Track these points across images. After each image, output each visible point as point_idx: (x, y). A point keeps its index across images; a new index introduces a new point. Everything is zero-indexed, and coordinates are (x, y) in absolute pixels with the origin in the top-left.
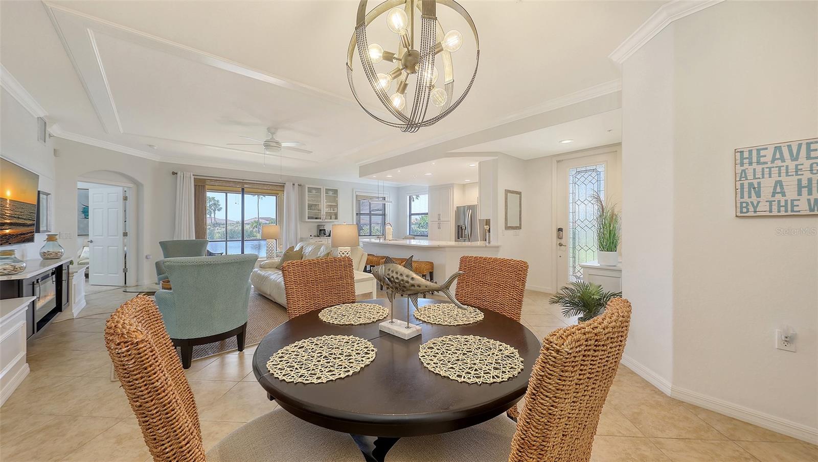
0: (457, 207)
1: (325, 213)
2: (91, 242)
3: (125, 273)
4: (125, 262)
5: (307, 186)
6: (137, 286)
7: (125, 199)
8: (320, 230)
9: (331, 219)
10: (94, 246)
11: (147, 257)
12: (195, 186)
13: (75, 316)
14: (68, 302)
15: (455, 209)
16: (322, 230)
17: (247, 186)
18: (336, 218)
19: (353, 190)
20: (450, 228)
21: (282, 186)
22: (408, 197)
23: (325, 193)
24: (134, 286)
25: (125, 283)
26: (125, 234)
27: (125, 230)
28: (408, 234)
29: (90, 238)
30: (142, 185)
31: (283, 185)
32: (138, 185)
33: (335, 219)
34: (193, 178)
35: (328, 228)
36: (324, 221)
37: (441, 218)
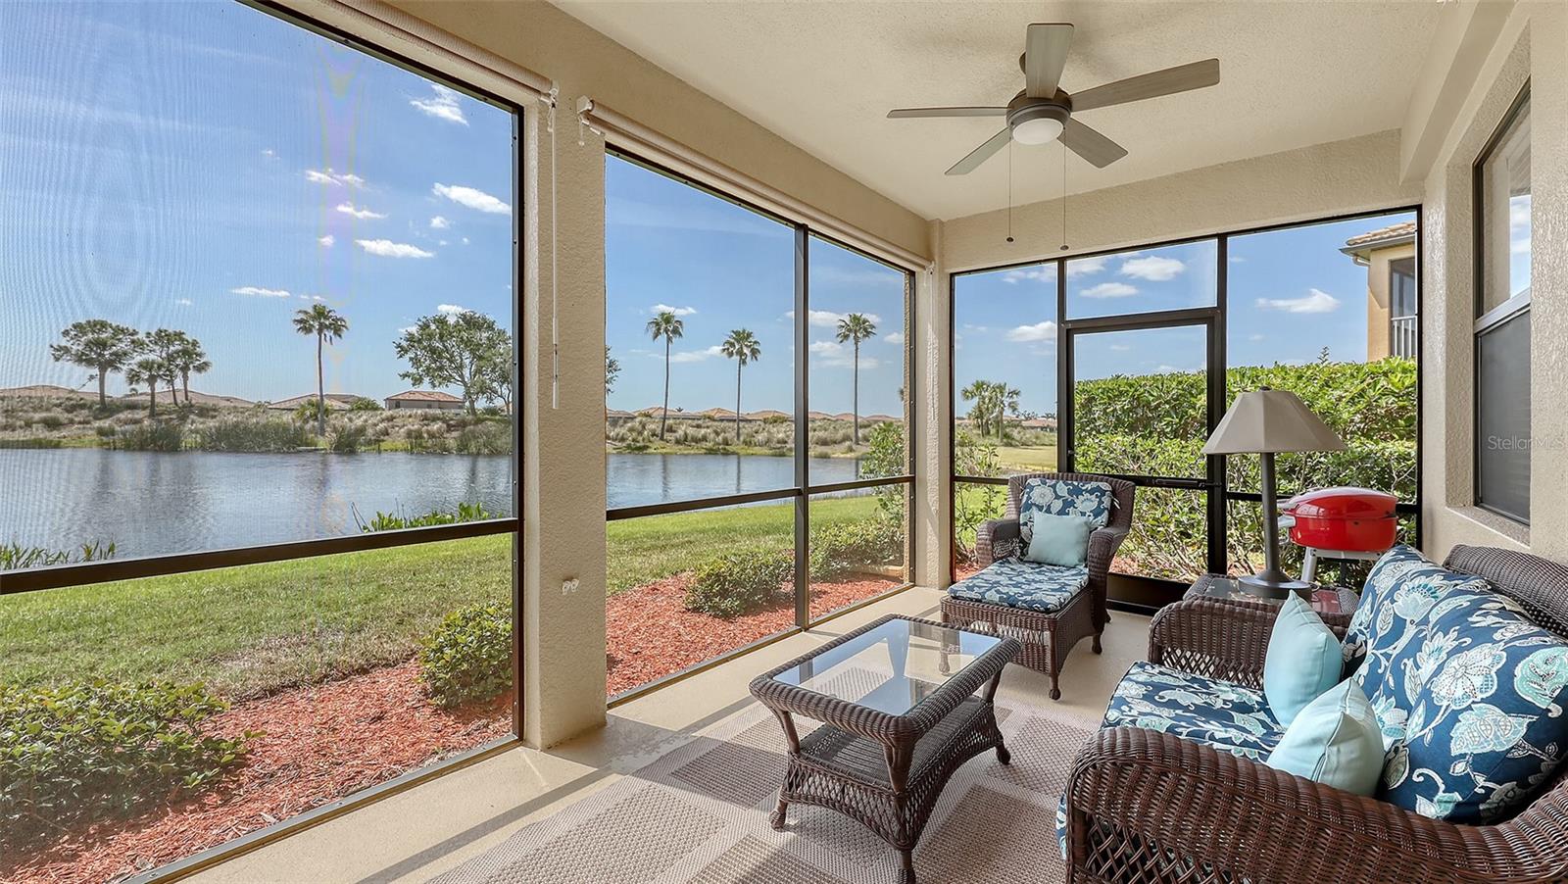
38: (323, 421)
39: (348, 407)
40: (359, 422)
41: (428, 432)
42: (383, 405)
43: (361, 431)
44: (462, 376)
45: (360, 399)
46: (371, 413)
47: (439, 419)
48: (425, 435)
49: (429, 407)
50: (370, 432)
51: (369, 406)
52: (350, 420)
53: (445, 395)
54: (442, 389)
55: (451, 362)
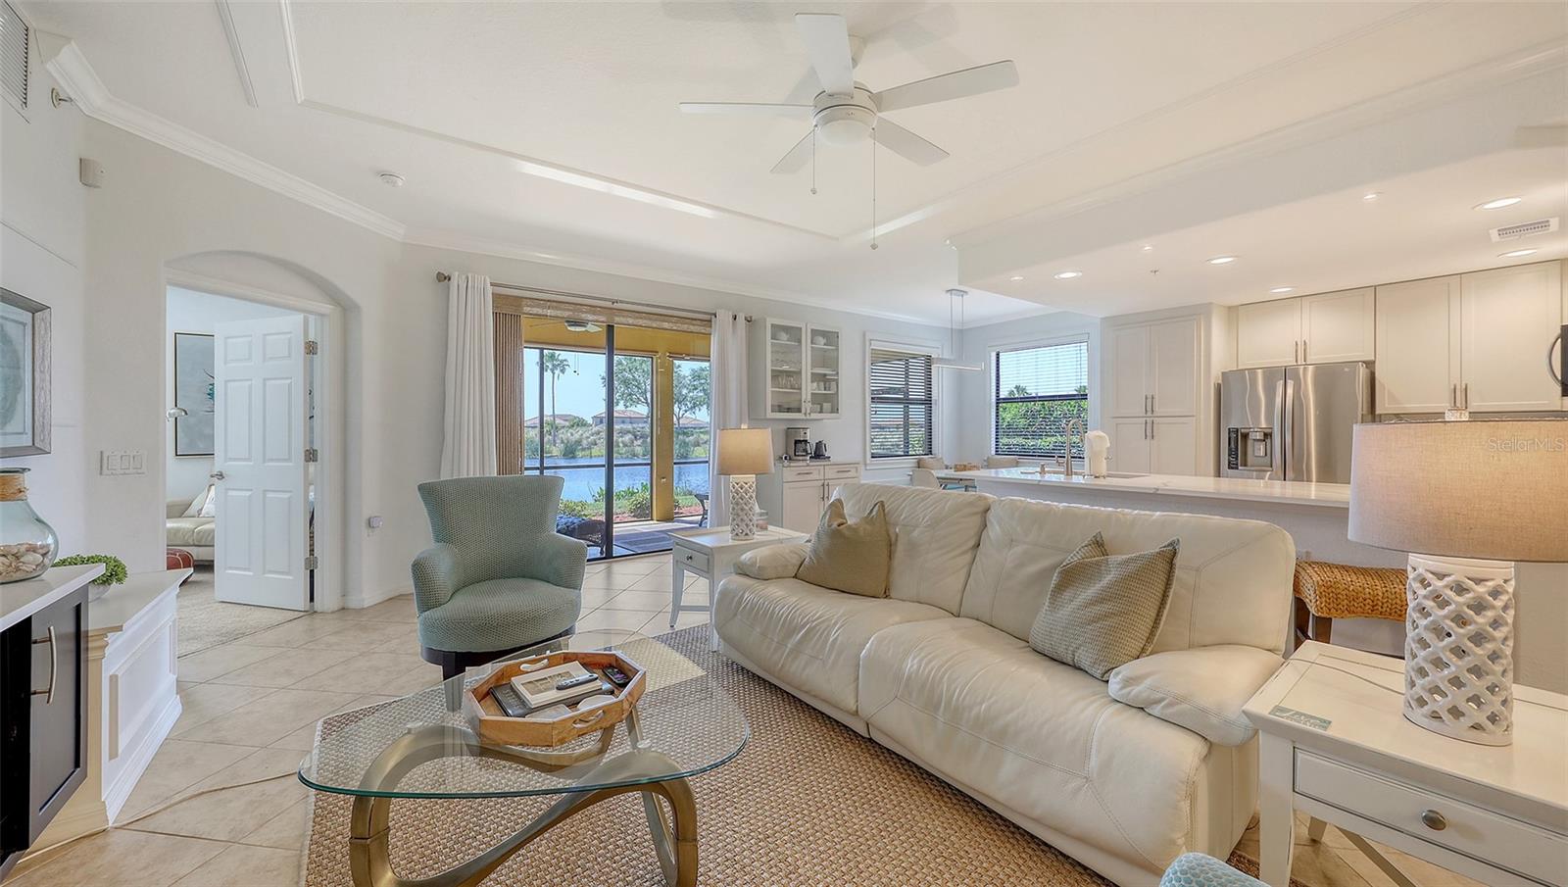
0: (1223, 373)
1: (809, 397)
2: (221, 476)
3: (312, 572)
4: (312, 533)
5: (770, 321)
6: (343, 609)
7: (311, 348)
8: (796, 442)
9: (821, 412)
10: (227, 489)
11: (369, 524)
12: (495, 314)
13: (112, 815)
14: (77, 764)
15: (1215, 376)
16: (800, 441)
17: (623, 320)
18: (835, 410)
19: (864, 335)
20: (1200, 435)
21: (708, 320)
22: (994, 355)
23: (809, 341)
24: (333, 612)
25: (312, 599)
26: (311, 455)
27: (312, 442)
28: (993, 452)
29: (219, 463)
30: (356, 307)
31: (707, 317)
32: (346, 309)
33: (832, 412)
34: (490, 290)
35: (812, 438)
36: (808, 417)
37: (1156, 409)
38: (555, 436)
39: (567, 424)
40: (577, 436)
41: (623, 442)
42: (590, 421)
43: (579, 442)
44: (646, 399)
45: (575, 418)
46: (584, 429)
47: (629, 432)
48: (621, 445)
49: (623, 422)
50: (585, 442)
51: (580, 423)
52: (572, 435)
53: (635, 412)
54: (633, 408)
55: (639, 388)
